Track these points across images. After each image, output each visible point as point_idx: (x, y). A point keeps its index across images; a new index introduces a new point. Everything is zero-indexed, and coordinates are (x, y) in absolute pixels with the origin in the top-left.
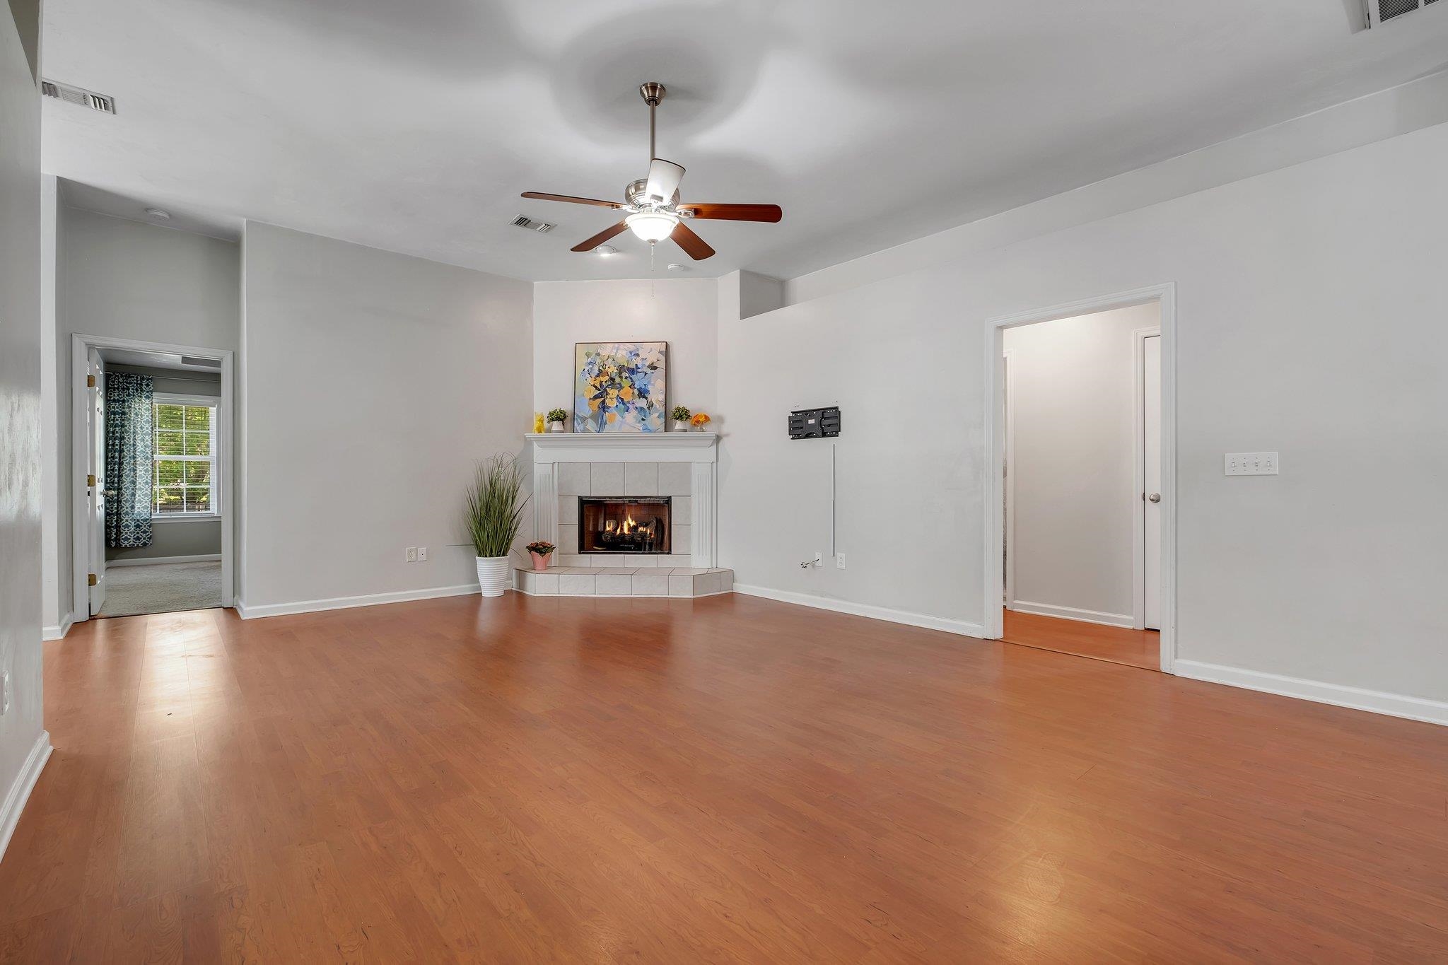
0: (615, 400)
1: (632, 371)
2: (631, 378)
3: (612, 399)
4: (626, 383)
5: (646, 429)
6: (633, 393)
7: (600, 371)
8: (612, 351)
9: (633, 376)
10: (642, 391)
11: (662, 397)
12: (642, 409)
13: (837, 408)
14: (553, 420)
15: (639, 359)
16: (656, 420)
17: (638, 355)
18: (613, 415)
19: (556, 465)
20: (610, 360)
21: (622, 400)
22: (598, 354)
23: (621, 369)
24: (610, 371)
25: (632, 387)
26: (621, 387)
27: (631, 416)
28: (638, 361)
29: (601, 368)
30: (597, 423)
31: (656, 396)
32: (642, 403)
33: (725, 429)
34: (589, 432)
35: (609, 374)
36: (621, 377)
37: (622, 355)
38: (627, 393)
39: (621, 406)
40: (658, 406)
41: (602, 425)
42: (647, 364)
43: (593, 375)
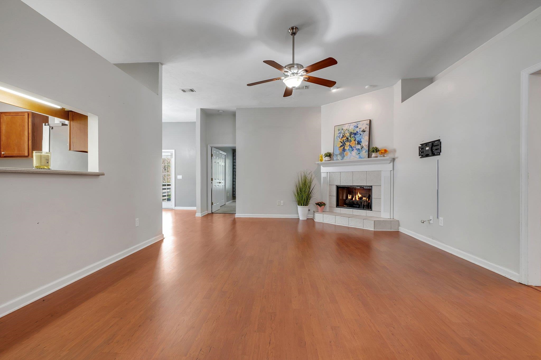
0: (348, 147)
1: (355, 134)
2: (355, 137)
3: (347, 146)
4: (353, 139)
5: (360, 157)
6: (355, 143)
7: (343, 136)
8: (347, 127)
9: (355, 136)
10: (359, 142)
11: (367, 143)
12: (359, 149)
13: (439, 140)
14: (326, 156)
15: (358, 129)
16: (364, 153)
17: (357, 127)
18: (348, 153)
19: (328, 173)
20: (347, 131)
21: (351, 146)
22: (342, 129)
23: (351, 133)
24: (347, 135)
25: (355, 140)
26: (351, 141)
27: (354, 153)
28: (358, 130)
29: (343, 134)
30: (341, 156)
31: (365, 143)
32: (359, 147)
33: (397, 155)
34: (338, 160)
36: (351, 137)
37: (352, 128)
38: (353, 143)
39: (351, 149)
40: (365, 148)
41: (343, 157)
42: (361, 130)
43: (341, 138)
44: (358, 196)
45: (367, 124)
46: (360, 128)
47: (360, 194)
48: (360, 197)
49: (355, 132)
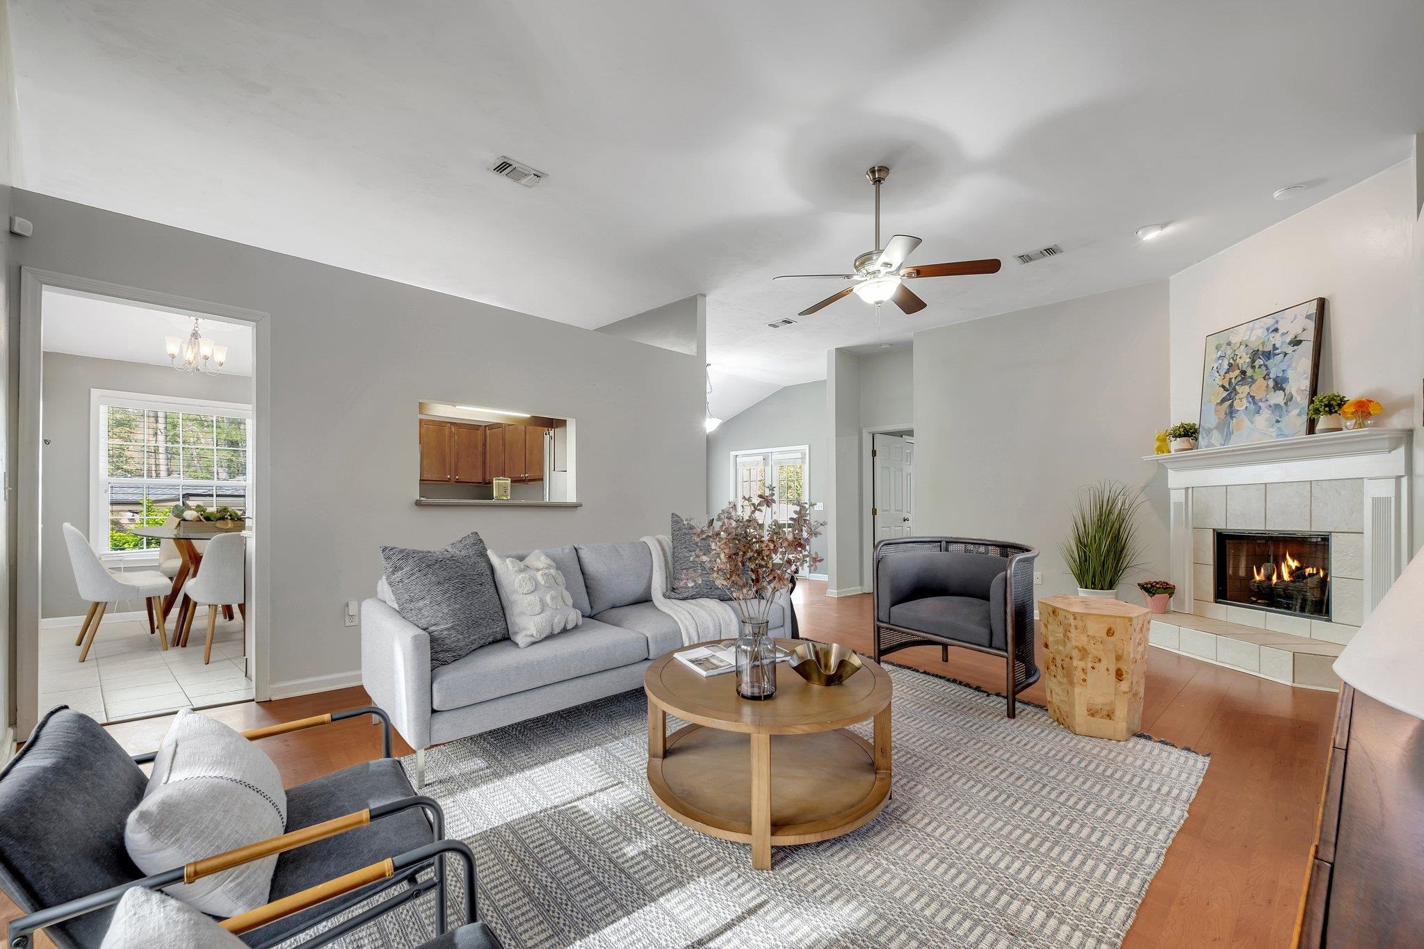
0: (1245, 401)
1: (1268, 355)
2: (1266, 366)
3: (1241, 399)
4: (1259, 374)
5: (1282, 434)
6: (1267, 386)
7: (1230, 365)
8: (1245, 335)
9: (1269, 363)
10: (1279, 381)
11: (1306, 384)
12: (1277, 406)
14: (1177, 437)
15: (1278, 335)
16: (1296, 419)
17: (1276, 330)
18: (1242, 419)
19: (1190, 490)
20: (1243, 347)
21: (1253, 397)
22: (1229, 344)
23: (1255, 355)
24: (1241, 362)
25: (1267, 377)
26: (1253, 381)
27: (1263, 419)
28: (1277, 340)
29: (1231, 361)
30: (1222, 433)
31: (1299, 383)
32: (1278, 398)
34: (1213, 445)
35: (1240, 365)
36: (1253, 367)
37: (1256, 336)
38: (1260, 387)
39: (1252, 407)
40: (1298, 400)
41: (1228, 436)
42: (1288, 340)
43: (1222, 373)
44: (1288, 566)
45: (1308, 317)
46: (1283, 334)
47: (1293, 557)
48: (1294, 568)
49: (1269, 348)
